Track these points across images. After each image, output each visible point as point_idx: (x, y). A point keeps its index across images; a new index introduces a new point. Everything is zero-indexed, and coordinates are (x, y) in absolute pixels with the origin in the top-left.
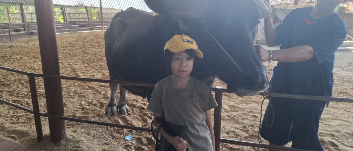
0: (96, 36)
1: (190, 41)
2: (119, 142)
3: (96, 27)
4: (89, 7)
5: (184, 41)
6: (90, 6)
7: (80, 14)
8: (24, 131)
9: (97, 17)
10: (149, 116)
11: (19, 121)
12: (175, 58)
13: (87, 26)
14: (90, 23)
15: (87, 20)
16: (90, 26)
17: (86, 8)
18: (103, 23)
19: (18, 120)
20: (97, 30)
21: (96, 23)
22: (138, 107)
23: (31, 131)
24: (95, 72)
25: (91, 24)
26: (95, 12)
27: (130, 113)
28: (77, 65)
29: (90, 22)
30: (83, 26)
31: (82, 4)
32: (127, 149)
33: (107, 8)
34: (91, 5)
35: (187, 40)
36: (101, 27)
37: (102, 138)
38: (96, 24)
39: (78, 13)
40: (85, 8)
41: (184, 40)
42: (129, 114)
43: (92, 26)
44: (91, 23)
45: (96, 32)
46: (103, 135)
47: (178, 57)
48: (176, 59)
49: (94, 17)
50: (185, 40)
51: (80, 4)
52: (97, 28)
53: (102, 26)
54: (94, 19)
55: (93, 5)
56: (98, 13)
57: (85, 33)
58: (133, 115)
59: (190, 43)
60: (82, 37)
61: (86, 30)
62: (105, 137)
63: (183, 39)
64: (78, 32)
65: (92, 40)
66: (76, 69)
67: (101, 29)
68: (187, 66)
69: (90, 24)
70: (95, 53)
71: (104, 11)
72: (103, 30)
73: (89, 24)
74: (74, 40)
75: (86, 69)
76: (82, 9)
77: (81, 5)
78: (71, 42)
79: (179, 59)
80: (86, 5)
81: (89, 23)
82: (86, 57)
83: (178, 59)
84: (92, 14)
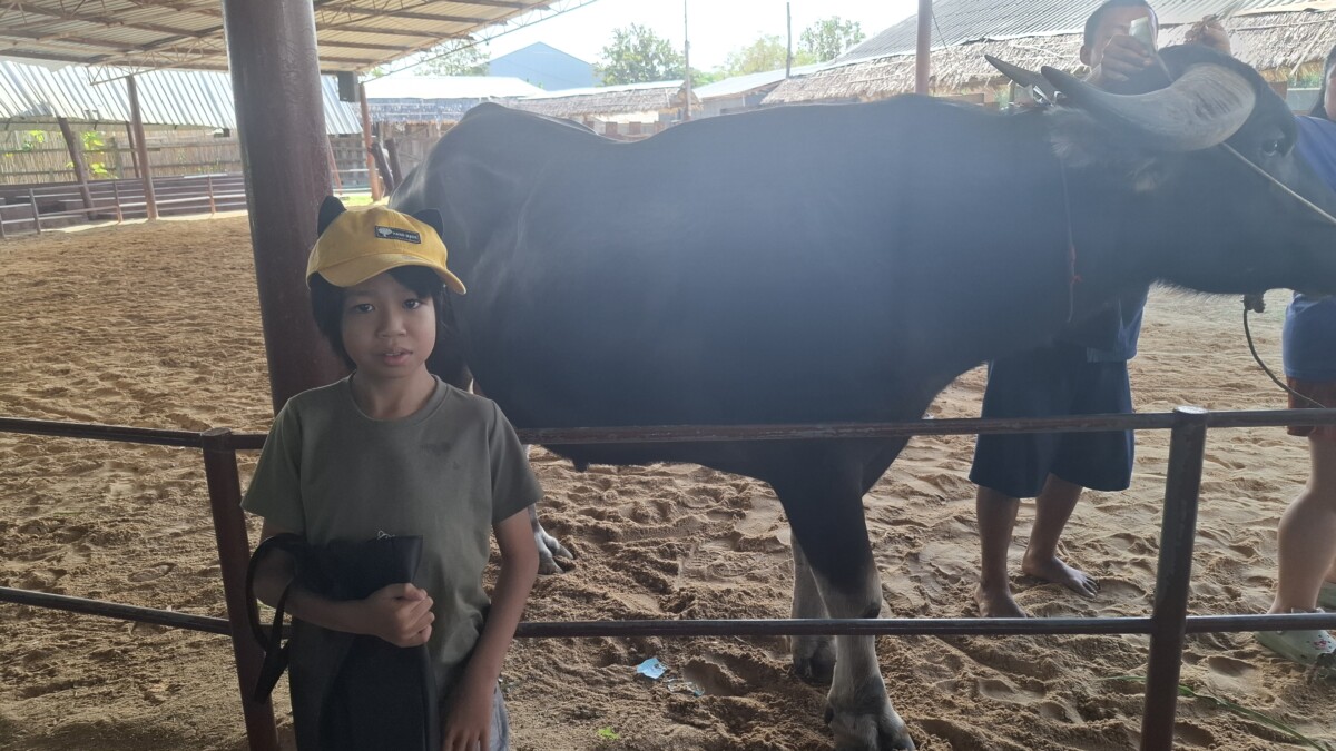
0: (142, 246)
1: (405, 232)
2: (625, 697)
3: (121, 205)
4: (76, 121)
5: (381, 235)
6: (82, 117)
7: (26, 156)
8: (130, 725)
9: (109, 166)
10: (661, 564)
11: (61, 678)
12: (355, 307)
13: (73, 207)
14: (87, 190)
15: (73, 178)
16: (86, 206)
17: (63, 123)
18: (153, 189)
19: (51, 673)
20: (126, 217)
21: (119, 188)
22: (579, 529)
23: (169, 718)
24: (259, 400)
25: (93, 196)
26: (96, 142)
27: (566, 560)
28: (148, 375)
29: (85, 185)
30: (57, 207)
31: (45, 110)
32: (693, 724)
33: (161, 122)
34: (88, 112)
35: (393, 230)
36: (145, 203)
37: (542, 691)
38: (121, 195)
39: (14, 152)
40: (58, 126)
41: (381, 231)
42: (567, 568)
43: (98, 204)
44: (91, 190)
45: (123, 226)
46: (532, 677)
47: (361, 300)
48: (358, 310)
49: (95, 166)
50: (386, 232)
51: (35, 110)
52: (123, 209)
53: (149, 198)
54: (96, 174)
55: (97, 111)
56: (113, 147)
57: (75, 234)
58: (585, 567)
59: (405, 239)
60: (77, 252)
61: (72, 223)
62: (548, 685)
63: (376, 228)
64: (39, 233)
65: (132, 264)
66: (158, 396)
67: (143, 216)
68: (411, 332)
69: (89, 194)
70: (193, 318)
71: (150, 138)
72: (154, 216)
73: (83, 196)
74: (46, 267)
75: (207, 390)
76: (34, 133)
77: (41, 112)
78: (40, 278)
79: (370, 308)
80: (63, 115)
81: (82, 190)
82: (165, 337)
83: (363, 308)
84: (86, 152)
